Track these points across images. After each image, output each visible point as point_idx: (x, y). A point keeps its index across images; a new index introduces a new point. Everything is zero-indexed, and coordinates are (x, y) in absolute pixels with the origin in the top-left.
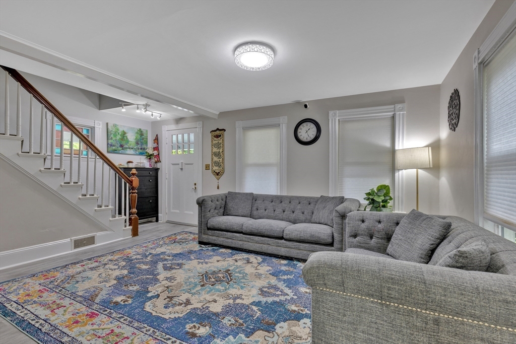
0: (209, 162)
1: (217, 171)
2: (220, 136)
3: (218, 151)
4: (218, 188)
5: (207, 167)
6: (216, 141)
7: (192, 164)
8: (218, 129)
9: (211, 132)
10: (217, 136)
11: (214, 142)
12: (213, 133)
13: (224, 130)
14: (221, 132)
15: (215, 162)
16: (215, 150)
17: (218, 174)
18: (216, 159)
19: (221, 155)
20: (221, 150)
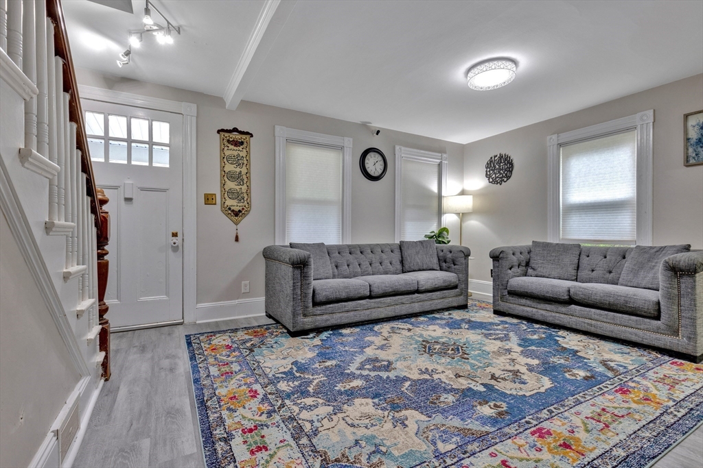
0: (216, 190)
1: (237, 209)
2: (242, 143)
3: (238, 170)
4: (237, 239)
5: (209, 199)
6: (232, 151)
7: (164, 190)
8: (235, 130)
9: (219, 132)
10: (237, 144)
11: (227, 153)
12: (227, 135)
13: (252, 135)
14: (244, 137)
15: (231, 192)
16: (229, 168)
17: (237, 214)
18: (231, 185)
19: (243, 180)
20: (244, 170)
